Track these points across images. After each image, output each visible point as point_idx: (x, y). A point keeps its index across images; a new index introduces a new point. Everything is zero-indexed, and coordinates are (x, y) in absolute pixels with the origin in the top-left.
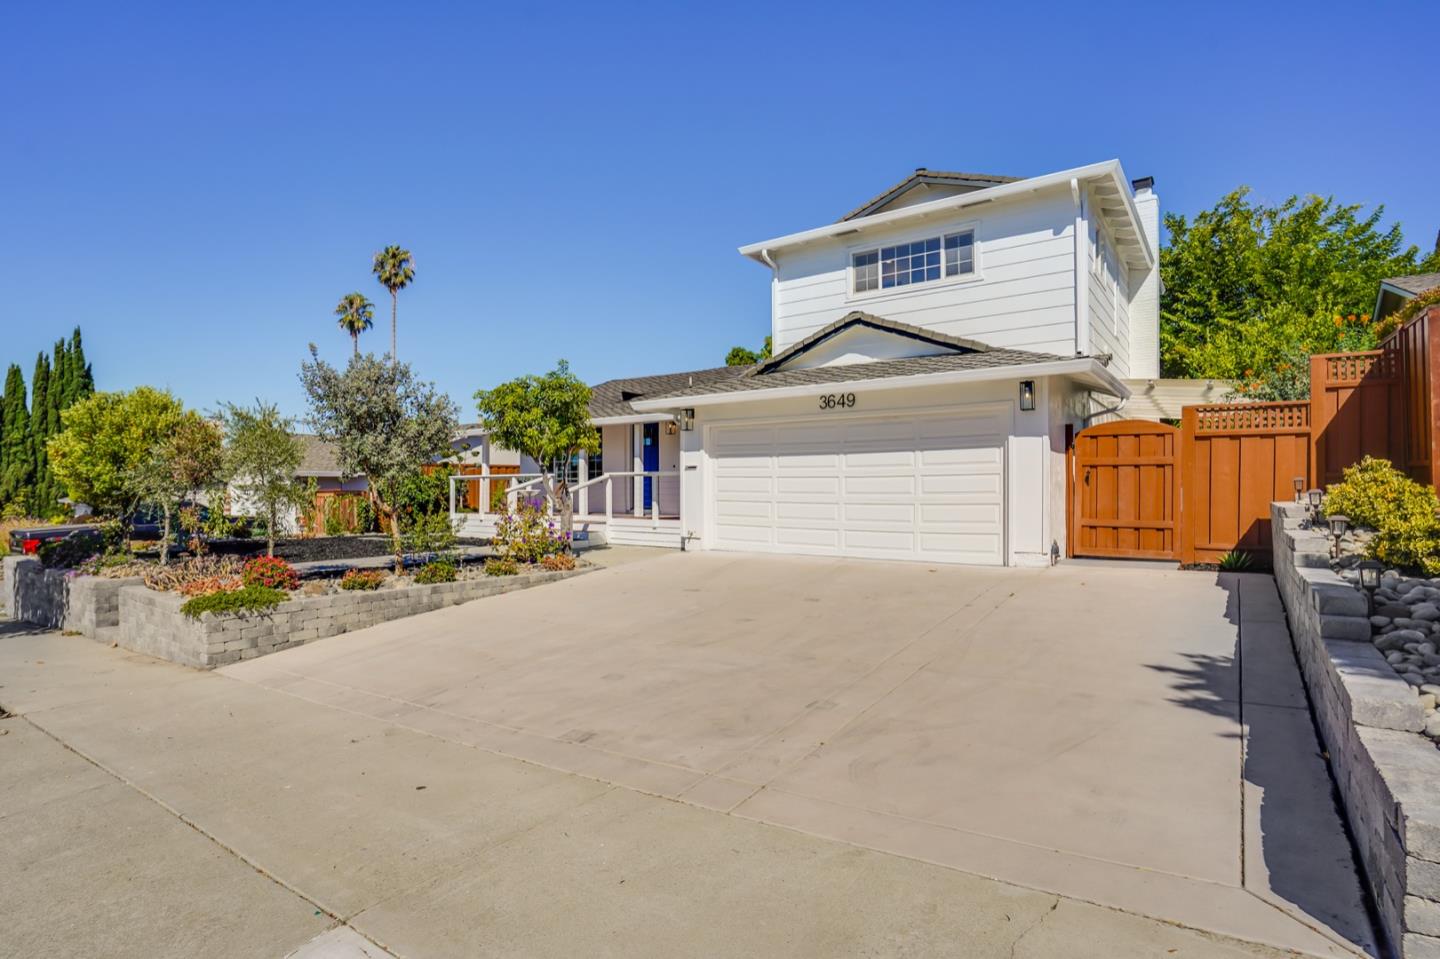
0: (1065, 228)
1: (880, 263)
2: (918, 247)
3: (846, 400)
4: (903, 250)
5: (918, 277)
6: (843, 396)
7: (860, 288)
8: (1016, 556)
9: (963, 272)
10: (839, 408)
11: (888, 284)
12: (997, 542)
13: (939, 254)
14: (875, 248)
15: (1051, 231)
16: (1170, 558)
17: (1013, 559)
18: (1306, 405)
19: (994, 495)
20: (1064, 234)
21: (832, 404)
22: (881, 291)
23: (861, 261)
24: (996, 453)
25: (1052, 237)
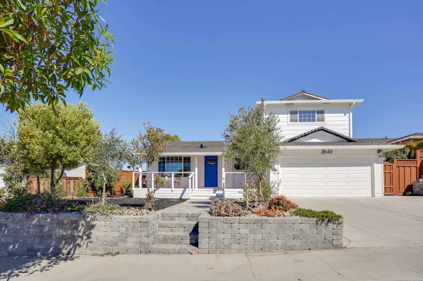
0: (346, 114)
1: (298, 115)
2: (309, 112)
3: (329, 152)
4: (305, 112)
5: (309, 121)
6: (328, 150)
7: (291, 121)
8: (376, 194)
9: (321, 121)
10: (327, 154)
11: (301, 121)
12: (369, 191)
13: (315, 115)
14: (297, 110)
15: (343, 114)
16: (392, 194)
17: (376, 195)
18: (416, 160)
19: (368, 179)
20: (346, 115)
21: (325, 152)
22: (298, 123)
23: (293, 113)
24: (369, 168)
25: (344, 116)
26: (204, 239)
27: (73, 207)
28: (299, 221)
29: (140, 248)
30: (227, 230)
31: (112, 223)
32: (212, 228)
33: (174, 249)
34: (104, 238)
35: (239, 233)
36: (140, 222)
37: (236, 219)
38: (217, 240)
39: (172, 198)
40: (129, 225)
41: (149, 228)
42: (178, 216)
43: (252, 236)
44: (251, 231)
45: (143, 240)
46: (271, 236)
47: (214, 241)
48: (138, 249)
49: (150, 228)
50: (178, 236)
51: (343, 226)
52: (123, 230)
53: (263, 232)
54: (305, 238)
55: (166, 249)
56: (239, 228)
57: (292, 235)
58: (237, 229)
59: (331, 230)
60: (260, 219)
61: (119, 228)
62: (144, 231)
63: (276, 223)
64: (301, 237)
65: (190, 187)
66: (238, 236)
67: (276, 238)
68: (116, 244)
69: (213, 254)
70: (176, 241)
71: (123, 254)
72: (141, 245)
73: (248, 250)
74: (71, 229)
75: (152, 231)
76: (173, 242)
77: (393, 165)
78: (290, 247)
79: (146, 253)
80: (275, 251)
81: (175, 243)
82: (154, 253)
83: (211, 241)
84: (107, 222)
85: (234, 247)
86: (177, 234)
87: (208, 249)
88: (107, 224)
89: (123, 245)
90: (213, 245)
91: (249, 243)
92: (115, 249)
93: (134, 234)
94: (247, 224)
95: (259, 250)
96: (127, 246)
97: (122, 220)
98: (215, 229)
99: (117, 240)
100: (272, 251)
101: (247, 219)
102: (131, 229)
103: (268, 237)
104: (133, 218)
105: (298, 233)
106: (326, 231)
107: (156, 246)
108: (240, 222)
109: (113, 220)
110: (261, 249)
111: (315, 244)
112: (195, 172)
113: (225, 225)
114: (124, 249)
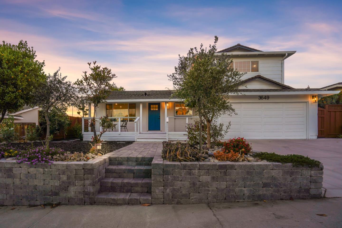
1: (234, 65)
2: (244, 63)
4: (240, 63)
5: (244, 71)
6: (266, 96)
10: (264, 99)
13: (250, 66)
14: (233, 61)
16: (323, 137)
17: (310, 137)
26: (158, 188)
27: (10, 153)
28: (270, 167)
29: (84, 198)
30: (186, 177)
31: (52, 171)
32: (167, 175)
33: (124, 199)
34: (43, 187)
35: (199, 181)
36: (83, 169)
37: (196, 164)
38: (174, 189)
39: (118, 141)
40: (71, 173)
41: (94, 176)
42: (126, 160)
43: (215, 185)
44: (213, 178)
45: (87, 190)
46: (237, 184)
47: (170, 189)
48: (82, 199)
49: (96, 176)
50: (128, 183)
51: (323, 173)
52: (64, 178)
53: (227, 180)
54: (276, 186)
55: (114, 200)
56: (199, 175)
57: (261, 182)
58: (197, 177)
59: (309, 177)
60: (224, 165)
61: (60, 176)
62: (88, 179)
63: (243, 169)
64: (273, 185)
65: (136, 130)
66: (197, 184)
67: (242, 186)
68: (56, 194)
69: (169, 204)
70: (125, 189)
71: (65, 204)
72: (85, 195)
73: (210, 200)
74: (5, 177)
75: (97, 179)
76: (122, 190)
77: (325, 110)
78: (259, 196)
79: (91, 204)
80: (242, 201)
81: (125, 191)
82: (101, 204)
83: (166, 189)
84: (46, 170)
85: (194, 196)
86: (126, 181)
87: (162, 199)
88: (45, 171)
89: (65, 195)
90: (168, 195)
91: (211, 192)
92: (55, 200)
93: (77, 182)
94: (208, 170)
95: (223, 200)
96: (69, 196)
97: (63, 167)
98: (171, 177)
99: (57, 190)
100: (238, 200)
101: (208, 165)
102: (74, 177)
103: (233, 185)
104: (76, 165)
105: (269, 181)
106: (302, 179)
107: (103, 196)
108: (200, 168)
109: (53, 167)
110: (225, 199)
111: (288, 193)
112: (140, 116)
113: (184, 172)
114: (65, 199)
